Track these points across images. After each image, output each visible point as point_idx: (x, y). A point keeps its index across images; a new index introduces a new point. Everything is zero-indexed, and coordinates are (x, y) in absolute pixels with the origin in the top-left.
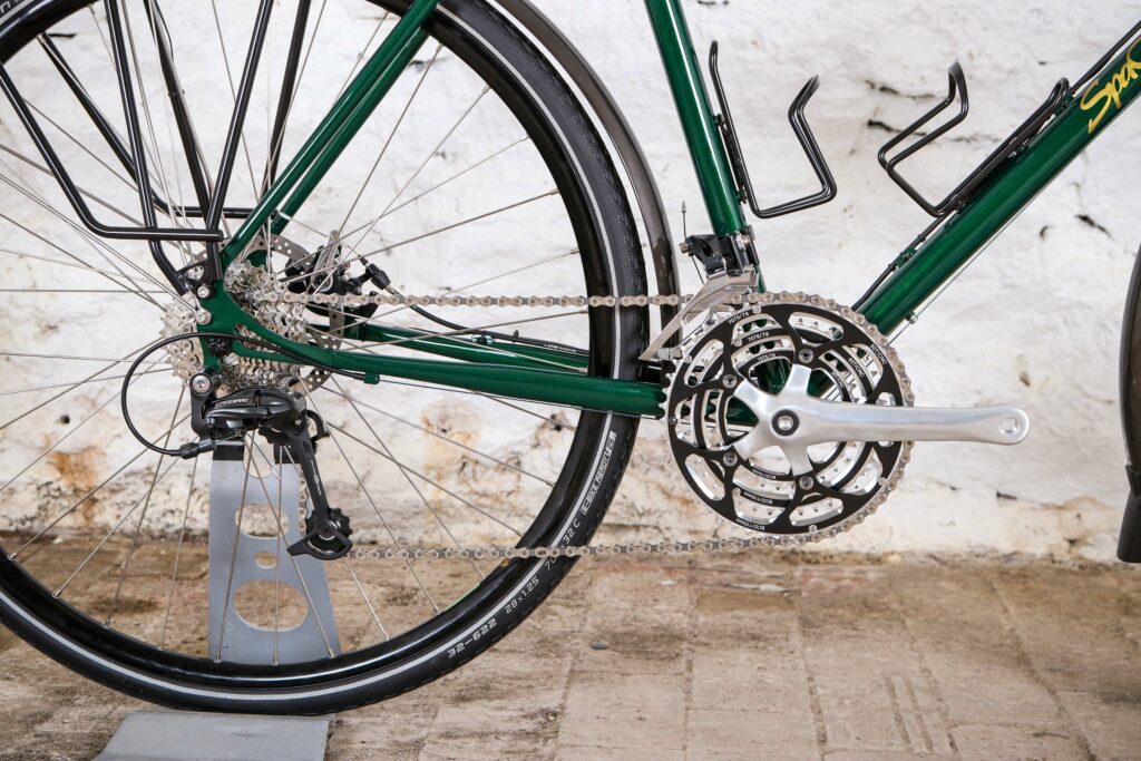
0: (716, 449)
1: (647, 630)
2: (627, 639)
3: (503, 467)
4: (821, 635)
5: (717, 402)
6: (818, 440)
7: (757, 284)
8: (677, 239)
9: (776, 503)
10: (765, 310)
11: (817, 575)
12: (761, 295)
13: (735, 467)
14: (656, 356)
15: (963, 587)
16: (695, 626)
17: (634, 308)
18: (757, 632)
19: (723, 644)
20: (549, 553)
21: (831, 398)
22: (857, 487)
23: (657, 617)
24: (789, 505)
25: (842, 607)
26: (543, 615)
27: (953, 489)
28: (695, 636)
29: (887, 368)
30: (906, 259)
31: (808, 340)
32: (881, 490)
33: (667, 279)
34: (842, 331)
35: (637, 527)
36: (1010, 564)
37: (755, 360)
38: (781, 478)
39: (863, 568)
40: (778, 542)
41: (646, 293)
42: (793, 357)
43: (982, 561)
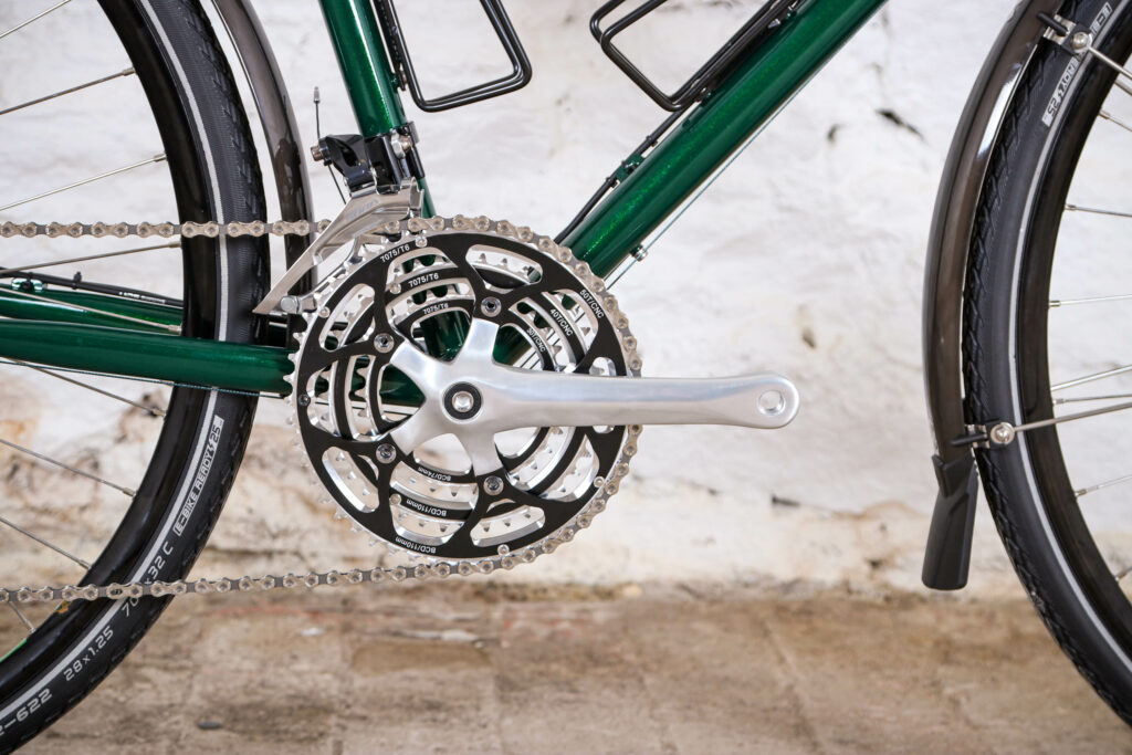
0: (365, 440)
1: (278, 699)
2: (250, 714)
3: (72, 472)
4: (526, 701)
5: (367, 373)
6: (509, 425)
7: (421, 204)
8: (308, 142)
9: (452, 515)
10: (432, 241)
11: (523, 616)
12: (427, 221)
13: (393, 465)
14: (278, 308)
15: (726, 630)
16: (348, 693)
17: (246, 239)
18: (436, 698)
19: (388, 717)
20: (127, 592)
21: (528, 366)
22: (564, 491)
23: (295, 681)
24: (470, 518)
25: (557, 660)
26: (129, 682)
27: (712, 492)
28: (348, 707)
29: (604, 324)
30: (631, 170)
31: (493, 284)
32: (598, 494)
33: (294, 198)
34: (541, 272)
35: (269, 554)
36: (791, 597)
37: (419, 314)
38: (458, 479)
39: (588, 605)
40: (454, 570)
41: (263, 218)
42: (473, 310)
43: (752, 593)
